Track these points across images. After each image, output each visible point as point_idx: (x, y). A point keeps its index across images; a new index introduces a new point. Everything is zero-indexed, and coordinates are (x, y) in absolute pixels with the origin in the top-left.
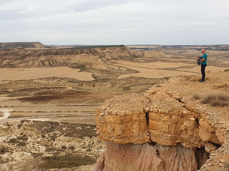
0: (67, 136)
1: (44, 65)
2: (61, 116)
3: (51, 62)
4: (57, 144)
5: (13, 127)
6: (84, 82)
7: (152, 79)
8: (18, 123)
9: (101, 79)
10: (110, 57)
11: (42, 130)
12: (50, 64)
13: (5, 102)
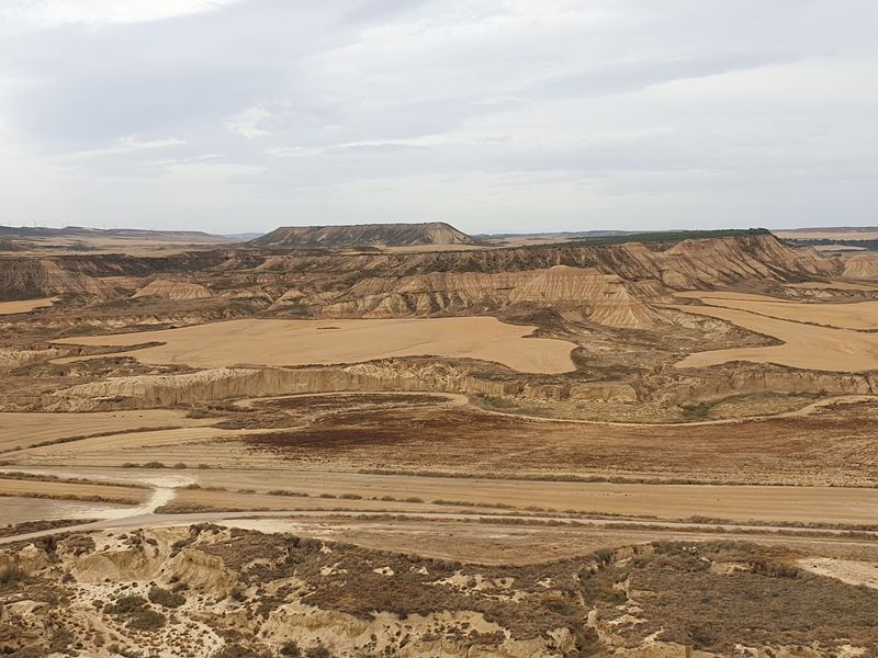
0: (313, 605)
1: (414, 310)
2: (347, 514)
3: (440, 300)
4: (272, 633)
5: (153, 549)
6: (530, 377)
7: (826, 373)
8: (180, 535)
9: (600, 369)
10: (684, 279)
11: (245, 568)
12: (434, 307)
13: (196, 447)
